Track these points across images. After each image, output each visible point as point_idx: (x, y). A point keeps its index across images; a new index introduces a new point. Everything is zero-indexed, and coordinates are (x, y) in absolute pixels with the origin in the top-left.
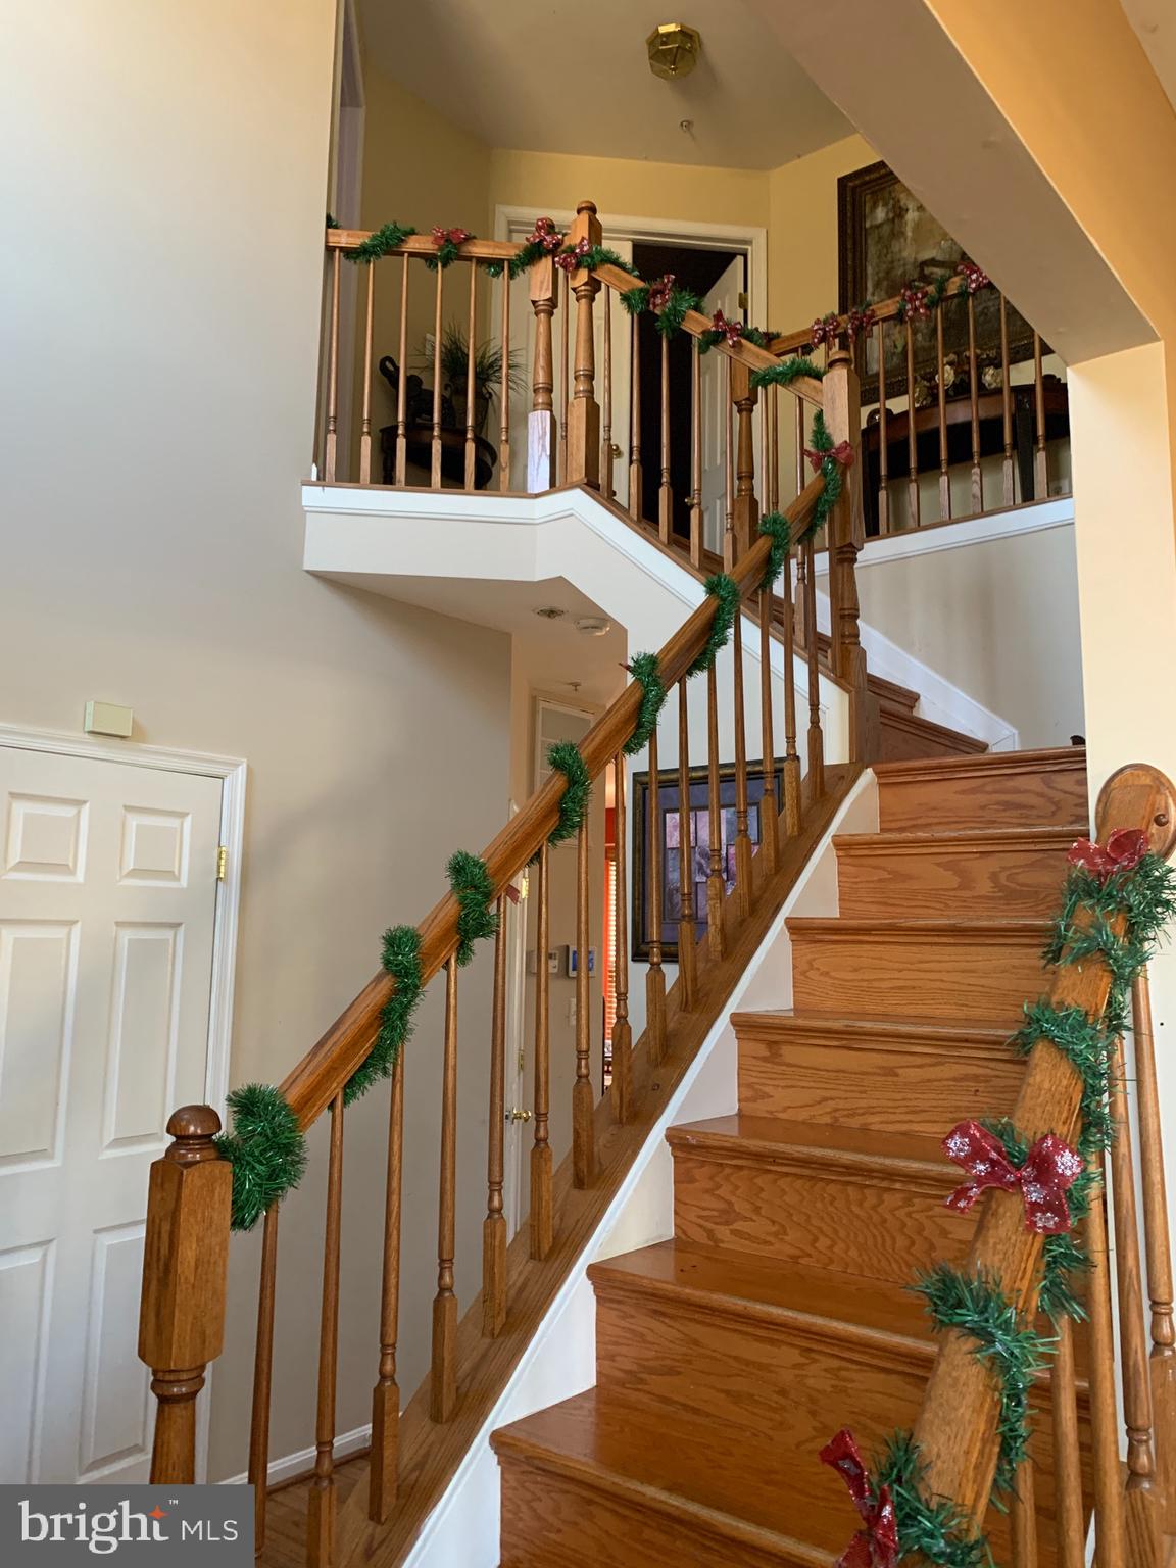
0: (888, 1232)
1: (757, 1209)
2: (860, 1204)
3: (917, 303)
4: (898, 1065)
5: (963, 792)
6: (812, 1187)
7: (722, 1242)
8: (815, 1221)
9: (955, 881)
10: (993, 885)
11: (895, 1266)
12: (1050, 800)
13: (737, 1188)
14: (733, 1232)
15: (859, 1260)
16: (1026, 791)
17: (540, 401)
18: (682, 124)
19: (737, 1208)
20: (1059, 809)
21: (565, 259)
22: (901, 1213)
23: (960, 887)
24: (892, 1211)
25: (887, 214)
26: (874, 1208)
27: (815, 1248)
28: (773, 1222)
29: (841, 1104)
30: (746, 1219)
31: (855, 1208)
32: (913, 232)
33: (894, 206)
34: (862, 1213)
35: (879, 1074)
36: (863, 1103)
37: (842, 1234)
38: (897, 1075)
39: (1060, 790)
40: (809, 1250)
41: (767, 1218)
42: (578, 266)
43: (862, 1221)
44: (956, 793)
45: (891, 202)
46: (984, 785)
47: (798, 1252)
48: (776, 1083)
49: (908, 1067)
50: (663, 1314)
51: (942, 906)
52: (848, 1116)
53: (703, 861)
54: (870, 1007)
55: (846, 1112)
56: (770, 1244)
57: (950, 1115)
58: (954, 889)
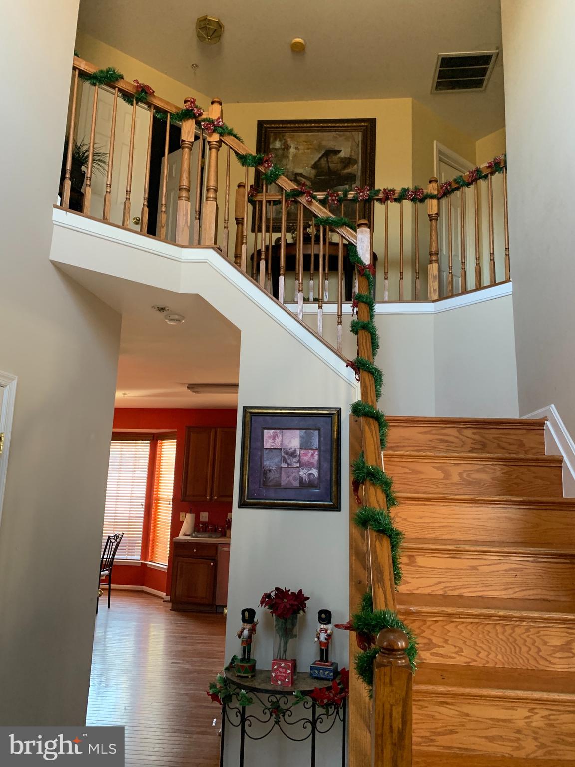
0: (517, 645)
1: (446, 641)
2: (503, 633)
3: (334, 198)
4: (478, 565)
5: (421, 433)
6: (477, 628)
7: (426, 659)
8: (479, 644)
9: (442, 476)
10: (459, 478)
11: (521, 661)
12: (461, 440)
13: (434, 631)
14: (431, 654)
15: (502, 660)
16: (450, 435)
17: (184, 195)
18: (193, 65)
19: (434, 641)
20: (464, 444)
21: (207, 125)
22: (524, 636)
23: (445, 478)
24: (519, 635)
25: (281, 145)
26: (510, 635)
27: (479, 657)
28: (455, 646)
29: (448, 584)
30: (439, 646)
31: (500, 636)
32: (293, 158)
33: (284, 143)
34: (504, 638)
35: (468, 569)
36: (460, 584)
37: (493, 648)
38: (478, 570)
39: (466, 436)
40: (475, 658)
41: (452, 645)
42: (214, 131)
43: (504, 641)
44: (418, 433)
45: (283, 141)
46: (432, 431)
47: (469, 660)
48: (412, 576)
49: (483, 565)
50: (447, 703)
51: (435, 487)
52: (452, 590)
53: (286, 456)
54: (428, 536)
55: (451, 588)
56: (454, 658)
57: (503, 587)
58: (441, 479)
